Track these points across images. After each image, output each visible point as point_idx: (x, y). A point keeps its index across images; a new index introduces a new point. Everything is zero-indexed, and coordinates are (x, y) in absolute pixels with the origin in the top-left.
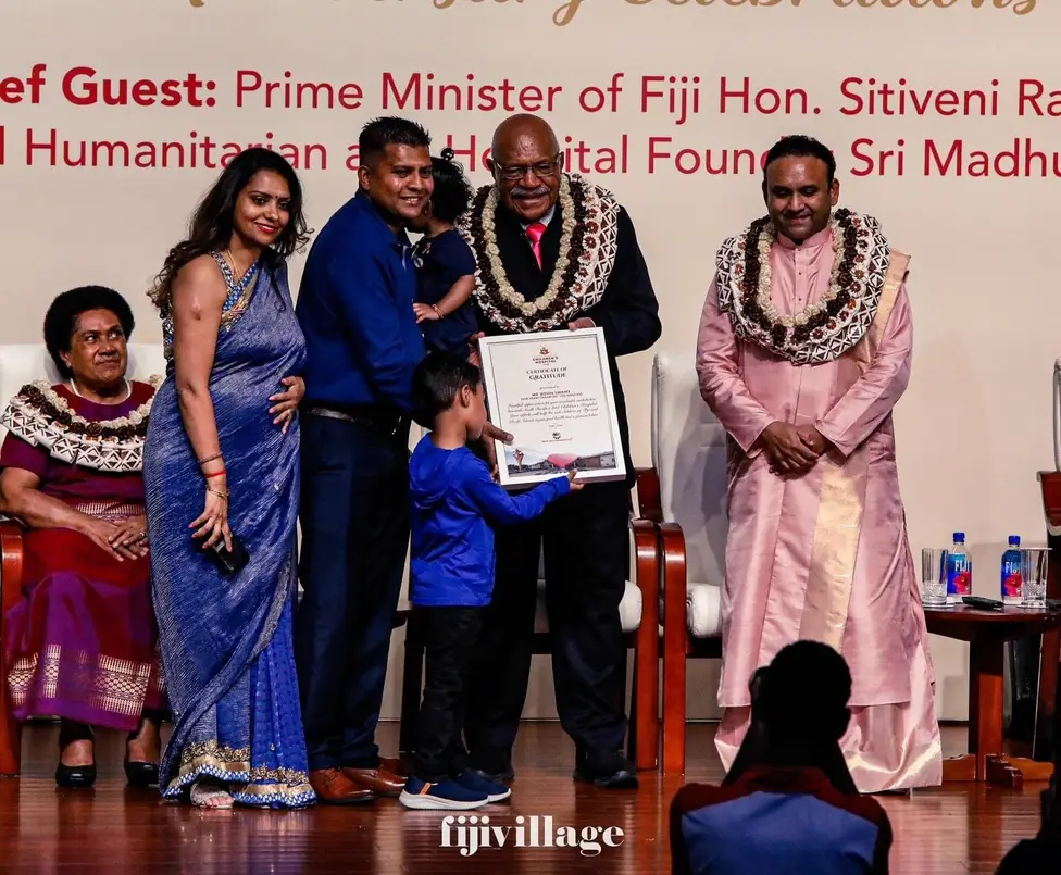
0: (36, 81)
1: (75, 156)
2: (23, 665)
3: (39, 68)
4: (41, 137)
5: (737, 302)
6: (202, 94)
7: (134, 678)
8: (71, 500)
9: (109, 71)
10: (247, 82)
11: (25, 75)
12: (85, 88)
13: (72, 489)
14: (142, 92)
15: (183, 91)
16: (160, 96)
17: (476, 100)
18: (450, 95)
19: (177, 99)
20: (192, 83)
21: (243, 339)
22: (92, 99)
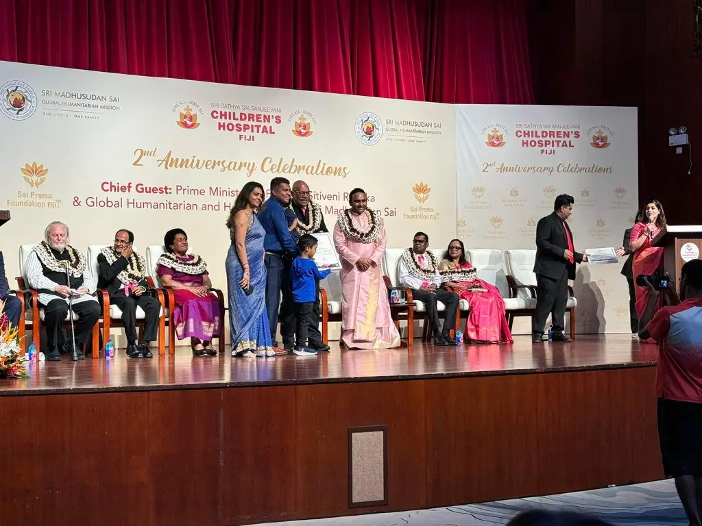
0: (129, 187)
1: (139, 206)
2: (181, 324)
3: (130, 183)
4: (131, 201)
5: (347, 228)
6: (168, 191)
7: (210, 326)
8: (182, 282)
9: (147, 185)
10: (179, 188)
11: (127, 185)
12: (141, 189)
13: (181, 279)
14: (154, 190)
15: (164, 190)
16: (159, 191)
17: (231, 194)
18: (225, 193)
19: (163, 192)
20: (166, 188)
21: (253, 232)
22: (142, 192)
